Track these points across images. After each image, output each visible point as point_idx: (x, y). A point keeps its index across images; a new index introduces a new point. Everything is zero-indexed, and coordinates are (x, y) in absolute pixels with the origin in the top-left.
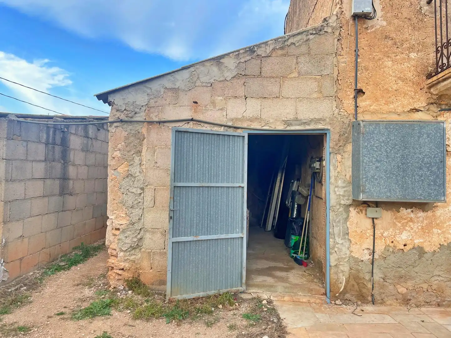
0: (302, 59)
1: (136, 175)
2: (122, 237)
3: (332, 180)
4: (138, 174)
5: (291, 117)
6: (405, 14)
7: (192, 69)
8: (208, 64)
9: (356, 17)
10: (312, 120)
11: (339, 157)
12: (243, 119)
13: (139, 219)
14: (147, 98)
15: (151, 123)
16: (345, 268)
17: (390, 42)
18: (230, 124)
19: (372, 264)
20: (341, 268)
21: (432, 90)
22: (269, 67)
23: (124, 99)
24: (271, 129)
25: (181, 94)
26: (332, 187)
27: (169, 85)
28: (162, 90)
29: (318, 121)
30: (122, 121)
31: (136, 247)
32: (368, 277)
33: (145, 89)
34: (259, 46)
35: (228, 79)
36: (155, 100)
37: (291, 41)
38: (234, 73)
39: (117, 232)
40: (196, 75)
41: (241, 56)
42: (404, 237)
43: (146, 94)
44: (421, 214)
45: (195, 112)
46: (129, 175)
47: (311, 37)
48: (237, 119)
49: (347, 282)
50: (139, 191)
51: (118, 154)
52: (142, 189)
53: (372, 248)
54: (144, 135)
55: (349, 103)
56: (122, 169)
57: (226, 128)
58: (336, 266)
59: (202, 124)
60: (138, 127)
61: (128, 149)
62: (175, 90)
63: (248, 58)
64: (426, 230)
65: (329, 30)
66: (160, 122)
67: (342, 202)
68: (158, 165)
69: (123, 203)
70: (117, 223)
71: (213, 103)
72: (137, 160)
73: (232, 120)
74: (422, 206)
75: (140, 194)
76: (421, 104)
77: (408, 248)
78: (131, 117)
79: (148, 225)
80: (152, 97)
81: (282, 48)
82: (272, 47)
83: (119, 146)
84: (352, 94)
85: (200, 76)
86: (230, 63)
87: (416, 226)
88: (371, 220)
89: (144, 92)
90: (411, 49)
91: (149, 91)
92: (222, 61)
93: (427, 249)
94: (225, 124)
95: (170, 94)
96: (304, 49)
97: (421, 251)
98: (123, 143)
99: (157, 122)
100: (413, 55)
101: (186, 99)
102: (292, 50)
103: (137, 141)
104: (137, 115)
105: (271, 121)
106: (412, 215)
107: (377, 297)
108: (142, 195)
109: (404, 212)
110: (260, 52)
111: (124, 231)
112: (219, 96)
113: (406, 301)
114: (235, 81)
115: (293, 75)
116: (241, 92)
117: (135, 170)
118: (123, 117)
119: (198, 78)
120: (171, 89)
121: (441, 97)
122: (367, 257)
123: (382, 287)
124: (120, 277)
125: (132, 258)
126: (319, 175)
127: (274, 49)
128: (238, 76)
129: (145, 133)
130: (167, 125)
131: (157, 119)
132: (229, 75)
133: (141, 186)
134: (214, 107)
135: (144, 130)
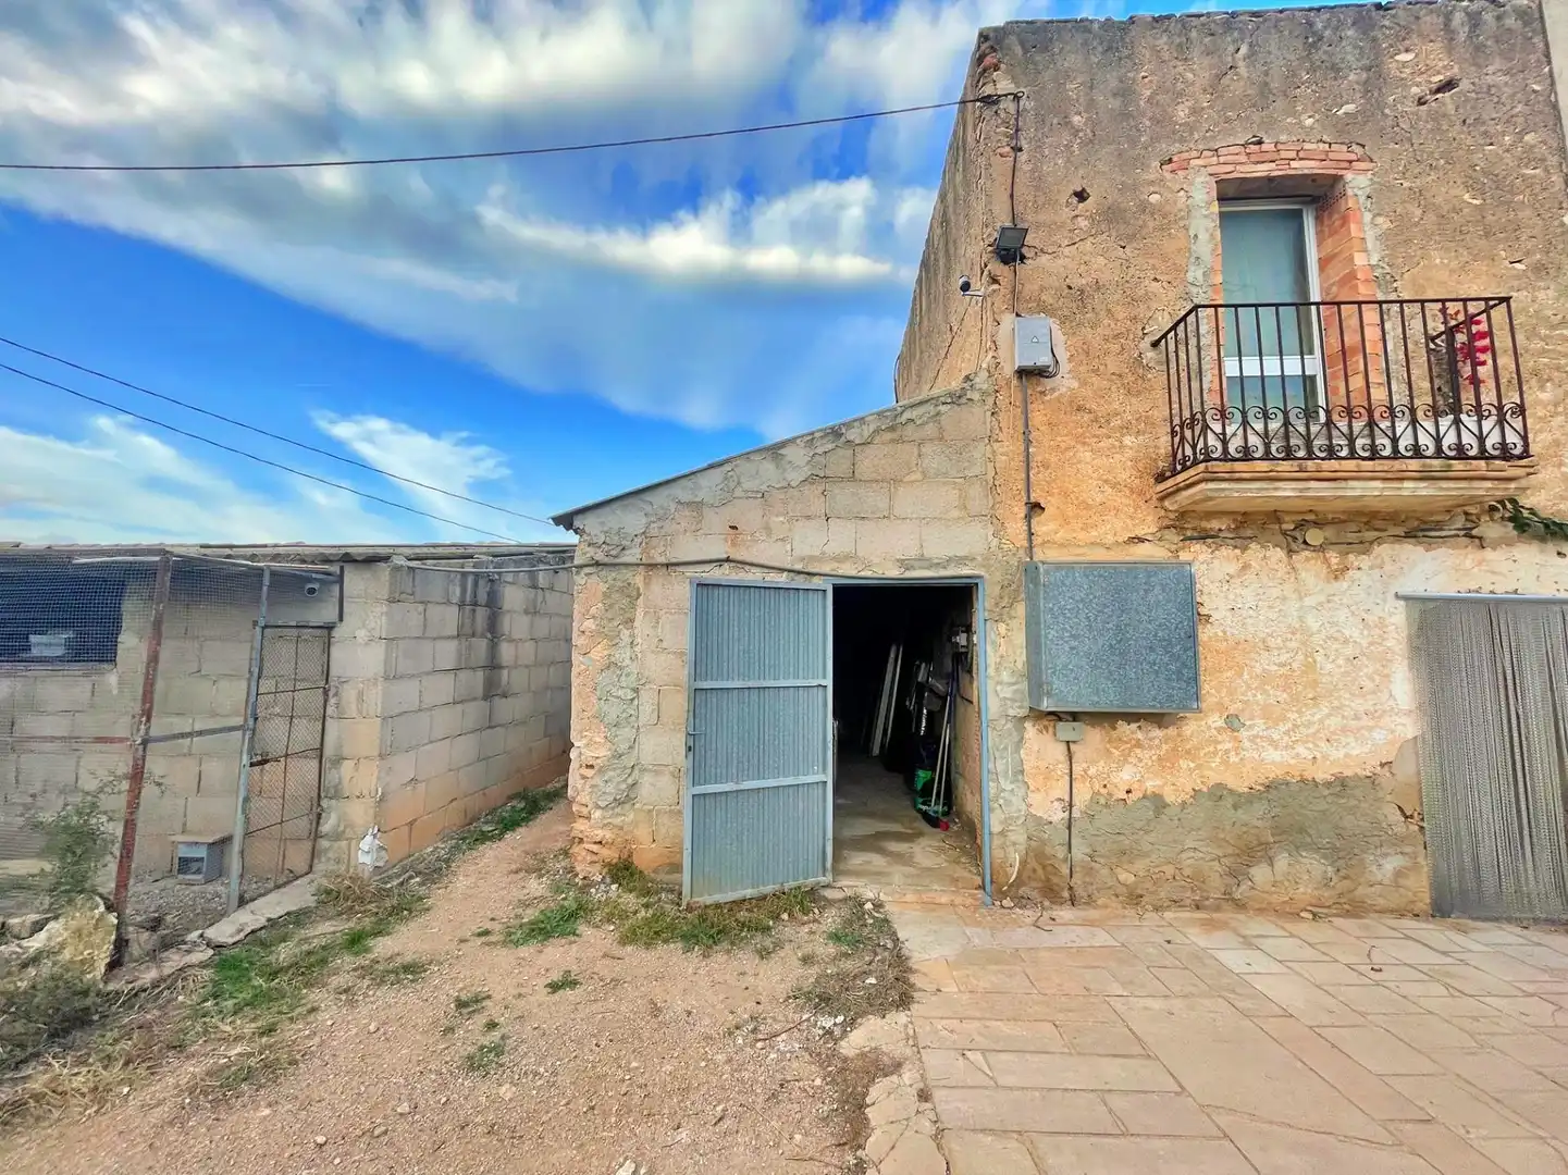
0: (927, 449)
1: (624, 664)
2: (598, 781)
3: (991, 671)
4: (628, 662)
5: (913, 553)
6: (1112, 368)
7: (727, 467)
8: (757, 457)
9: (1024, 373)
10: (949, 560)
11: (1002, 628)
12: (823, 558)
13: (630, 747)
14: (644, 520)
15: (652, 566)
16: (1019, 837)
17: (1087, 417)
18: (798, 567)
19: (1069, 828)
20: (1012, 837)
21: (1166, 504)
22: (869, 461)
23: (603, 523)
24: (875, 575)
25: (708, 513)
26: (990, 684)
27: (685, 496)
28: (673, 506)
29: (962, 560)
30: (597, 564)
31: (626, 799)
32: (1061, 853)
33: (642, 505)
34: (848, 425)
35: (793, 484)
36: (660, 524)
37: (907, 415)
38: (806, 472)
39: (590, 772)
40: (735, 478)
41: (816, 443)
42: (1126, 776)
43: (643, 513)
44: (1157, 733)
45: (734, 544)
46: (611, 665)
47: (943, 408)
48: (812, 558)
49: (1023, 863)
50: (630, 694)
51: (590, 624)
52: (636, 690)
53: (1067, 798)
54: (638, 589)
55: (1016, 528)
56: (599, 653)
57: (792, 574)
58: (1002, 833)
59: (747, 568)
60: (627, 574)
61: (609, 615)
62: (697, 506)
63: (830, 446)
64: (1166, 763)
65: (976, 396)
66: (667, 565)
67: (1011, 712)
68: (665, 645)
69: (599, 717)
70: (589, 754)
71: (768, 529)
72: (625, 633)
73: (803, 559)
74: (1158, 719)
75: (632, 700)
76: (1148, 527)
77: (1134, 796)
78: (615, 557)
79: (646, 759)
80: (654, 518)
81: (892, 429)
82: (872, 427)
83: (593, 610)
84: (1022, 511)
85: (742, 480)
86: (796, 454)
87: (1146, 755)
88: (1063, 747)
89: (642, 509)
90: (1126, 428)
91: (648, 509)
92: (782, 451)
93: (1169, 799)
94: (789, 567)
95: (686, 512)
96: (930, 430)
97: (1158, 803)
98: (600, 605)
99: (662, 565)
100: (1128, 440)
101: (716, 521)
102: (910, 431)
103: (625, 601)
104: (627, 552)
105: (876, 560)
106: (1140, 735)
107: (1080, 892)
108: (636, 702)
109: (1124, 728)
110: (852, 435)
111: (601, 771)
112: (777, 516)
113: (1134, 898)
114: (806, 488)
115: (913, 477)
116: (818, 506)
117: (623, 655)
118: (600, 557)
119: (739, 483)
120: (689, 504)
121: (1183, 514)
122: (1059, 816)
123: (1090, 871)
124: (595, 858)
125: (618, 821)
126: (966, 658)
127: (877, 431)
128: (810, 480)
129: (641, 585)
130: (681, 569)
131: (662, 560)
132: (795, 477)
133: (634, 685)
134: (769, 535)
135: (638, 580)
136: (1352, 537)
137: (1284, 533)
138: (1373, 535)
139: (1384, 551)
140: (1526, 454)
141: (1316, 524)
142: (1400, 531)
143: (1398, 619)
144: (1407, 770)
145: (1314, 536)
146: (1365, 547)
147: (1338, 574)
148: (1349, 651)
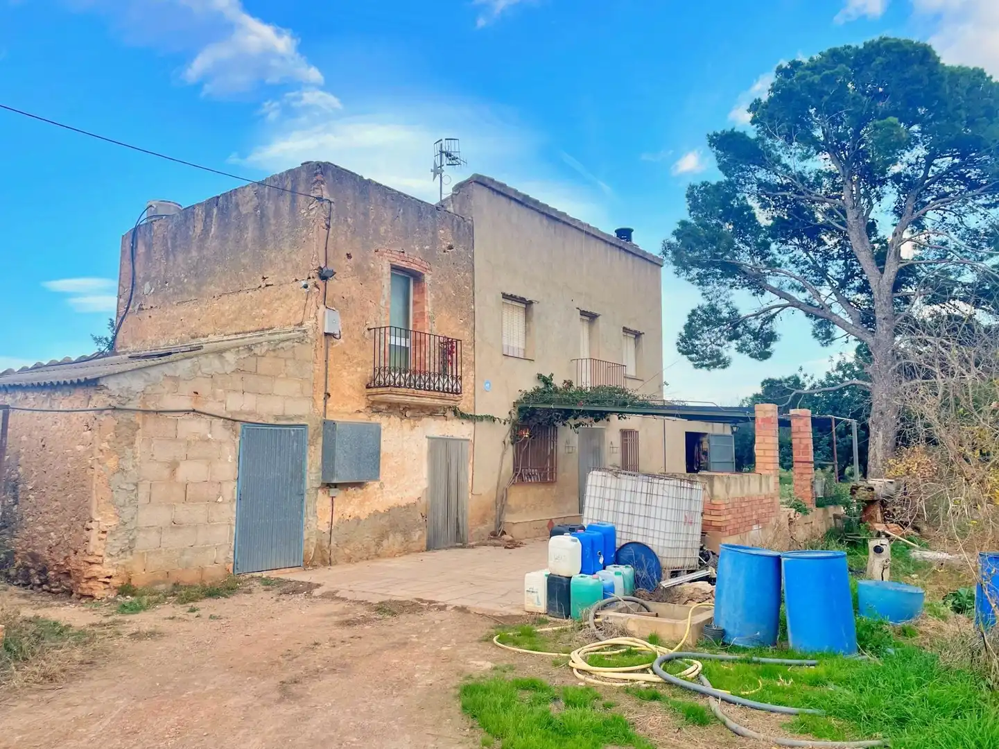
0: (289, 363)
1: (129, 469)
2: (110, 540)
3: (308, 468)
4: (131, 468)
5: (280, 413)
6: (355, 337)
7: (195, 359)
8: (211, 356)
9: (326, 334)
10: (296, 417)
11: (313, 448)
12: (241, 412)
13: (132, 518)
14: (143, 384)
15: (146, 412)
16: (313, 540)
17: (346, 357)
18: (229, 416)
19: (331, 533)
20: (311, 540)
21: (369, 397)
22: (266, 365)
23: (119, 384)
25: (182, 384)
26: (308, 473)
27: (170, 373)
28: (162, 377)
29: (300, 417)
30: (115, 408)
31: (130, 548)
32: (326, 544)
33: (144, 375)
34: (255, 345)
35: (228, 373)
36: (153, 387)
37: (281, 345)
38: (234, 368)
39: (104, 536)
40: (198, 366)
41: (241, 352)
42: (349, 510)
43: (143, 380)
44: (360, 491)
45: (196, 402)
46: (122, 470)
47: (296, 344)
48: (236, 413)
49: (315, 550)
50: (133, 488)
51: (105, 445)
52: (136, 485)
53: (330, 521)
54: (138, 425)
55: (321, 403)
56: (111, 463)
57: (226, 420)
58: (308, 539)
59: (203, 415)
60: (130, 415)
61: (119, 440)
62: (175, 379)
63: (246, 355)
64: (361, 504)
65: (309, 341)
66: (157, 412)
67: (315, 486)
69: (112, 502)
70: (103, 526)
71: (214, 395)
72: (129, 451)
73: (231, 413)
74: (359, 485)
75: (133, 490)
76: (362, 408)
77: (351, 518)
78: (124, 405)
79: (142, 524)
80: (149, 383)
81: (274, 350)
82: (266, 348)
83: (108, 437)
84: (322, 396)
85: (202, 367)
86: (230, 357)
87: (356, 501)
88: (330, 500)
89: (142, 378)
90: (358, 364)
91: (146, 376)
92: (223, 354)
93: (362, 518)
94: (224, 416)
95: (170, 382)
96: (289, 354)
97: (358, 520)
98: (112, 434)
99: (154, 411)
100: (359, 369)
101: (186, 388)
102: (281, 353)
103: (130, 432)
104: (130, 402)
105: (265, 415)
106: (355, 493)
107: (333, 560)
108: (135, 492)
109: (351, 490)
110: (257, 350)
111: (112, 534)
112: (219, 388)
113: (349, 560)
114: (233, 375)
115: (281, 376)
116: (240, 386)
117: (128, 465)
118: (115, 404)
119: (200, 368)
120: (171, 377)
121: (373, 402)
122: (327, 529)
123: (337, 551)
124: (107, 586)
125: (121, 562)
127: (268, 350)
128: (237, 371)
129: (140, 423)
130: (166, 414)
131: (153, 408)
132: (229, 369)
133: (135, 482)
134: (215, 399)
135: (138, 419)
136: (417, 414)
137: (400, 412)
138: (422, 414)
139: (425, 419)
140: (461, 393)
141: (410, 409)
142: (428, 413)
143: (425, 444)
144: (423, 500)
145: (408, 414)
146: (420, 418)
147: (413, 427)
148: (414, 457)
